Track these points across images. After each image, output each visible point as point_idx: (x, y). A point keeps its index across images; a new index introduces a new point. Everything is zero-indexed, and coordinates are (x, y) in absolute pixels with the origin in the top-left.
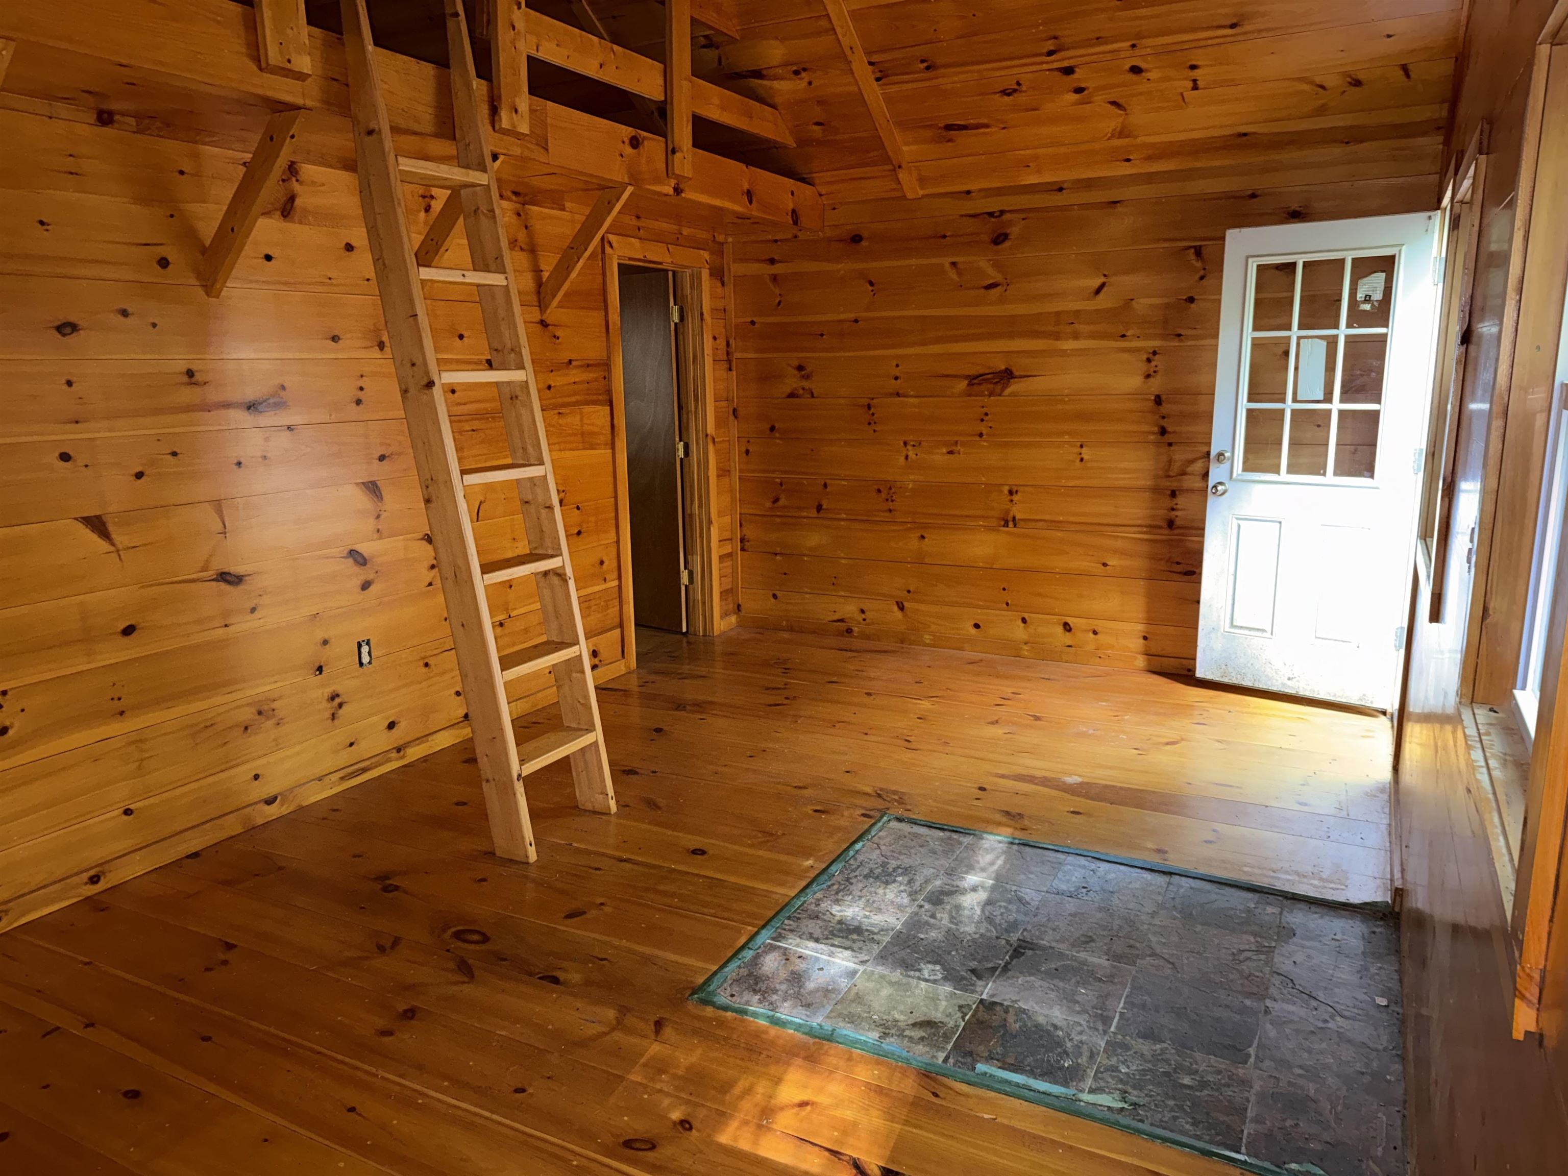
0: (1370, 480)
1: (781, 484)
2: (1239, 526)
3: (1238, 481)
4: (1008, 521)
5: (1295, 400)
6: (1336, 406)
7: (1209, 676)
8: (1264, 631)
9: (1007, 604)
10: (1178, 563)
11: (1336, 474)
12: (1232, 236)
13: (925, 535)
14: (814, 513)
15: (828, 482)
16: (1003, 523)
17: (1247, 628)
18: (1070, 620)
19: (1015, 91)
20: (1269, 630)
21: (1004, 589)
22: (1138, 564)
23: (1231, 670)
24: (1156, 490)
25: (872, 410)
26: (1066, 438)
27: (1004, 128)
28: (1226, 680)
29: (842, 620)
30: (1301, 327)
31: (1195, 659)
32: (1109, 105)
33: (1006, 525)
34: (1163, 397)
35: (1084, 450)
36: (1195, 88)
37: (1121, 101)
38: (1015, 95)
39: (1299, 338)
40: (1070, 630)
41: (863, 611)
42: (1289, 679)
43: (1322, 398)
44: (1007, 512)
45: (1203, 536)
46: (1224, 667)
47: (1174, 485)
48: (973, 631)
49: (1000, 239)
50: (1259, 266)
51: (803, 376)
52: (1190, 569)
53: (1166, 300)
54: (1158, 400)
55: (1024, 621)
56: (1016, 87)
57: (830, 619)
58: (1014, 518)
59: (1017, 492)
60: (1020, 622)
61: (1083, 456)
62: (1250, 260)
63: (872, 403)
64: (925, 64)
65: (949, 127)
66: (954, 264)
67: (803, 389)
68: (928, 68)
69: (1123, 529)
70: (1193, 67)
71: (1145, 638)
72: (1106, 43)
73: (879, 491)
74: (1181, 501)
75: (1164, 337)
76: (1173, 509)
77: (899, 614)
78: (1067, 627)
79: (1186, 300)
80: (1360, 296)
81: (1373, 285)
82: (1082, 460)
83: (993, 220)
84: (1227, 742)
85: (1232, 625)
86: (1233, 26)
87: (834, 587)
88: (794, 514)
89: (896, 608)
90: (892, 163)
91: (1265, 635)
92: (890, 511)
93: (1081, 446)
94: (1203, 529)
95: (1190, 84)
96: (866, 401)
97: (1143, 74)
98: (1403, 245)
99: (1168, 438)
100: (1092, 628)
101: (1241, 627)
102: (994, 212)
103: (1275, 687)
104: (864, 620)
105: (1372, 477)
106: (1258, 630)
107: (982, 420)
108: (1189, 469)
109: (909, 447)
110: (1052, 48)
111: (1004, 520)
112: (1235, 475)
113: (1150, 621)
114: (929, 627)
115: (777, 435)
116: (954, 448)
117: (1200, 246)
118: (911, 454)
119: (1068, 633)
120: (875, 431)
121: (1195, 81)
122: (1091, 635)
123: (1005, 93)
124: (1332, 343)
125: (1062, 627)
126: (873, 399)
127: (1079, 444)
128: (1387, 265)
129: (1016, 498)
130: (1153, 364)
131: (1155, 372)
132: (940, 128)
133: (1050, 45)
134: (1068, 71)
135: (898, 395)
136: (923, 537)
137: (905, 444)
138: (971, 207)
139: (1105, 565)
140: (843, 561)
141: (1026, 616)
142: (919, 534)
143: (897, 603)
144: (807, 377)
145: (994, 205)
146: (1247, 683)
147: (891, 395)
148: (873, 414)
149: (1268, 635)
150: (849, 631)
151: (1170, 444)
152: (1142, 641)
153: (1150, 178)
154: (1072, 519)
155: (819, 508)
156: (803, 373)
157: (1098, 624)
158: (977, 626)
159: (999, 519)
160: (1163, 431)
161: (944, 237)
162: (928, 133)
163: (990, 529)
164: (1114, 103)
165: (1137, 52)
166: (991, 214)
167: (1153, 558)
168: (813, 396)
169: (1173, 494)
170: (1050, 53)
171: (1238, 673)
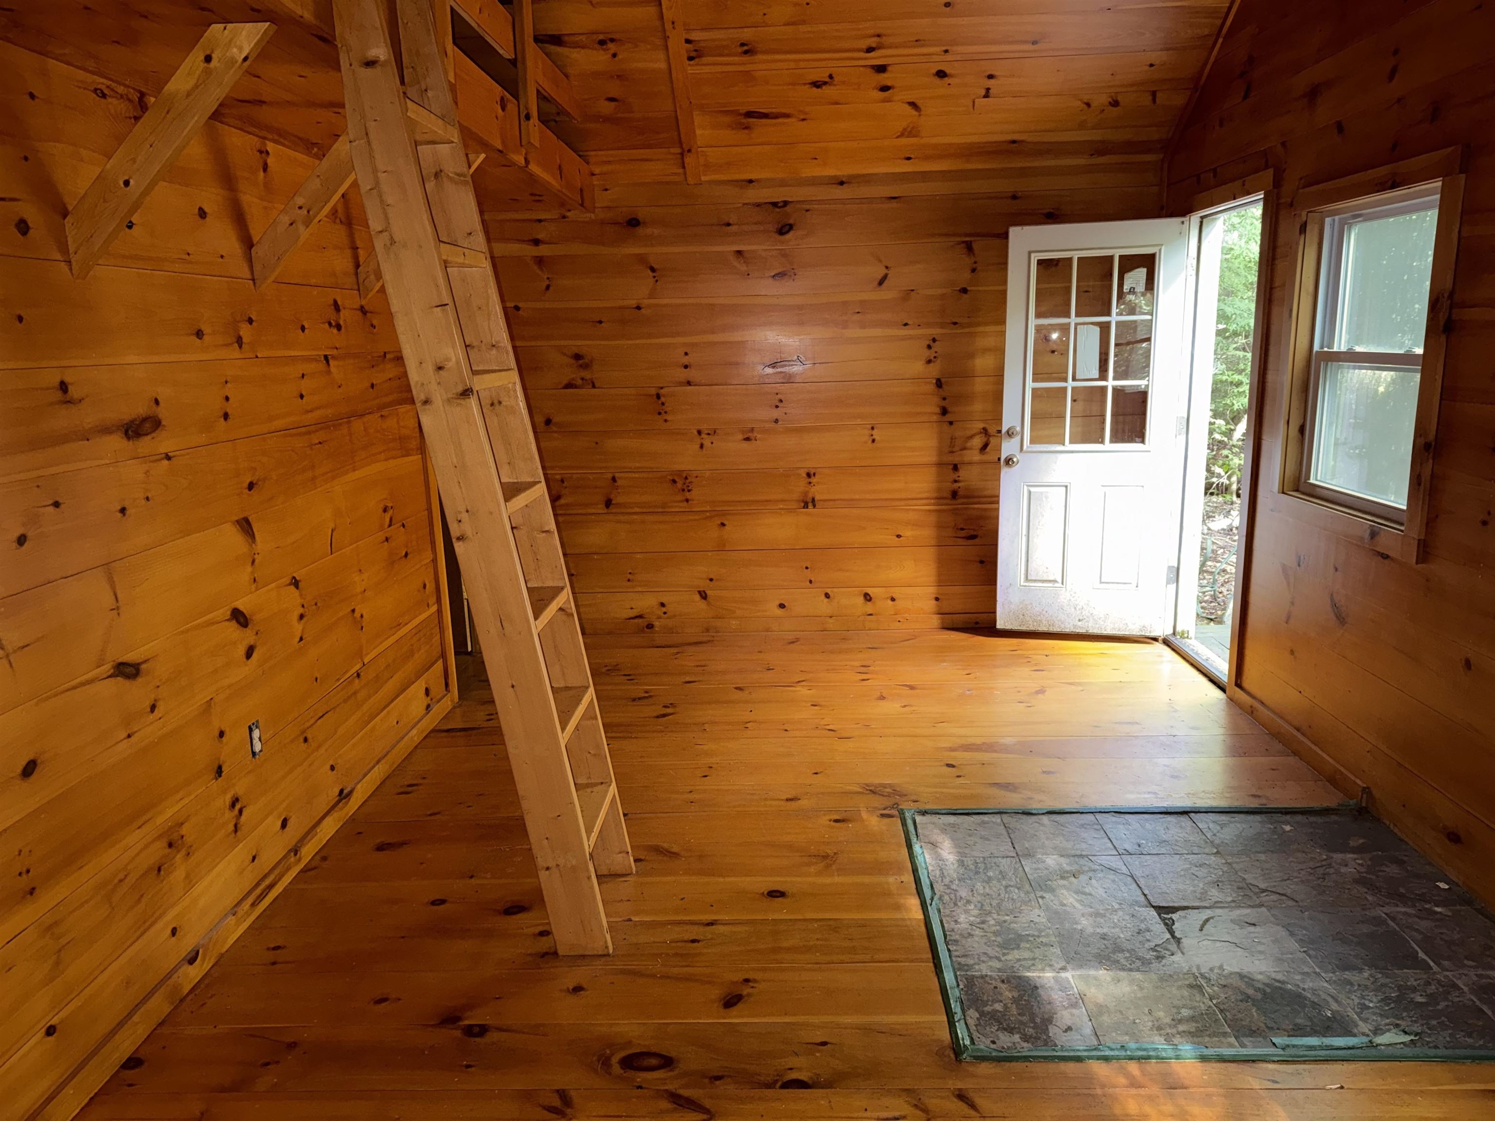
0: (1141, 445)
1: (562, 481)
2: (1030, 493)
3: (1027, 452)
4: (808, 503)
5: (1074, 379)
6: (1111, 383)
7: (1009, 627)
8: (1055, 581)
9: (811, 582)
10: (962, 529)
11: (1112, 441)
12: (1015, 232)
13: (726, 522)
14: (601, 508)
15: (617, 475)
16: (803, 504)
17: (1040, 581)
18: (870, 591)
19: (825, 83)
20: (1060, 581)
21: (807, 568)
22: (928, 533)
23: (1028, 619)
24: (940, 465)
25: (663, 399)
26: (859, 421)
27: (804, 120)
28: (1024, 628)
29: (640, 617)
30: (1077, 315)
31: (995, 612)
32: (907, 106)
33: (806, 506)
34: (943, 380)
35: (875, 432)
36: (986, 96)
37: (919, 103)
38: (824, 87)
39: (1076, 325)
40: (870, 600)
41: (663, 605)
42: (1079, 620)
43: (1097, 376)
44: (806, 494)
45: (998, 502)
46: (1021, 617)
47: (955, 459)
48: (779, 612)
49: (784, 229)
50: (1038, 261)
51: (581, 366)
52: (972, 533)
53: (944, 291)
54: (939, 384)
55: (827, 596)
56: (827, 80)
57: (626, 616)
58: (813, 500)
59: (814, 474)
60: (823, 597)
61: (874, 437)
62: (1033, 255)
63: (662, 391)
64: (745, 48)
65: (749, 114)
66: (739, 252)
67: (582, 379)
68: (746, 52)
69: (915, 502)
70: (991, 77)
71: (937, 599)
72: (923, 46)
73: (674, 481)
74: (963, 473)
75: (942, 325)
76: (956, 481)
77: (702, 604)
78: (867, 597)
79: (960, 291)
80: (1126, 288)
81: (1137, 277)
82: (873, 441)
83: (778, 210)
84: (1080, 684)
85: (1027, 579)
86: (1034, 43)
87: (629, 583)
88: (580, 511)
89: (697, 597)
90: (681, 147)
91: (1056, 585)
92: (687, 500)
93: (873, 428)
94: (998, 496)
95: (983, 92)
96: (653, 391)
97: (946, 79)
98: (1162, 245)
99: (949, 417)
100: (890, 595)
101: (1035, 581)
102: (778, 203)
103: (1068, 628)
104: (665, 613)
105: (1143, 442)
106: (1050, 581)
107: (777, 407)
108: (969, 445)
109: (703, 436)
110: (874, 45)
111: (803, 501)
112: (1025, 447)
113: (941, 582)
114: (735, 612)
115: (555, 429)
116: (750, 435)
117: (971, 242)
118: (707, 443)
119: (869, 603)
120: (666, 421)
121: (988, 89)
122: (890, 602)
123: (817, 85)
124: (1105, 328)
125: (862, 598)
126: (662, 388)
127: (870, 426)
128: (1148, 262)
129: (814, 480)
130: (933, 350)
131: (935, 357)
132: (741, 114)
133: (872, 42)
134: (881, 69)
135: (689, 383)
136: (723, 525)
137: (699, 432)
138: (754, 195)
139: (899, 536)
140: (638, 556)
141: (829, 591)
142: (719, 522)
143: (699, 592)
144: (586, 366)
145: (778, 195)
146: (1043, 628)
147: (681, 384)
148: (663, 404)
149: (1060, 585)
150: (650, 626)
151: (951, 423)
152: (934, 602)
153: (924, 176)
154: (868, 496)
155: (608, 503)
156: (581, 362)
157: (896, 592)
158: (782, 606)
159: (798, 501)
160: (944, 411)
161: (729, 225)
162: (727, 119)
163: (790, 511)
164: (913, 105)
165: (948, 57)
166: (775, 204)
167: (940, 526)
168: (594, 387)
169: (955, 468)
170: (870, 50)
171: (1034, 621)
